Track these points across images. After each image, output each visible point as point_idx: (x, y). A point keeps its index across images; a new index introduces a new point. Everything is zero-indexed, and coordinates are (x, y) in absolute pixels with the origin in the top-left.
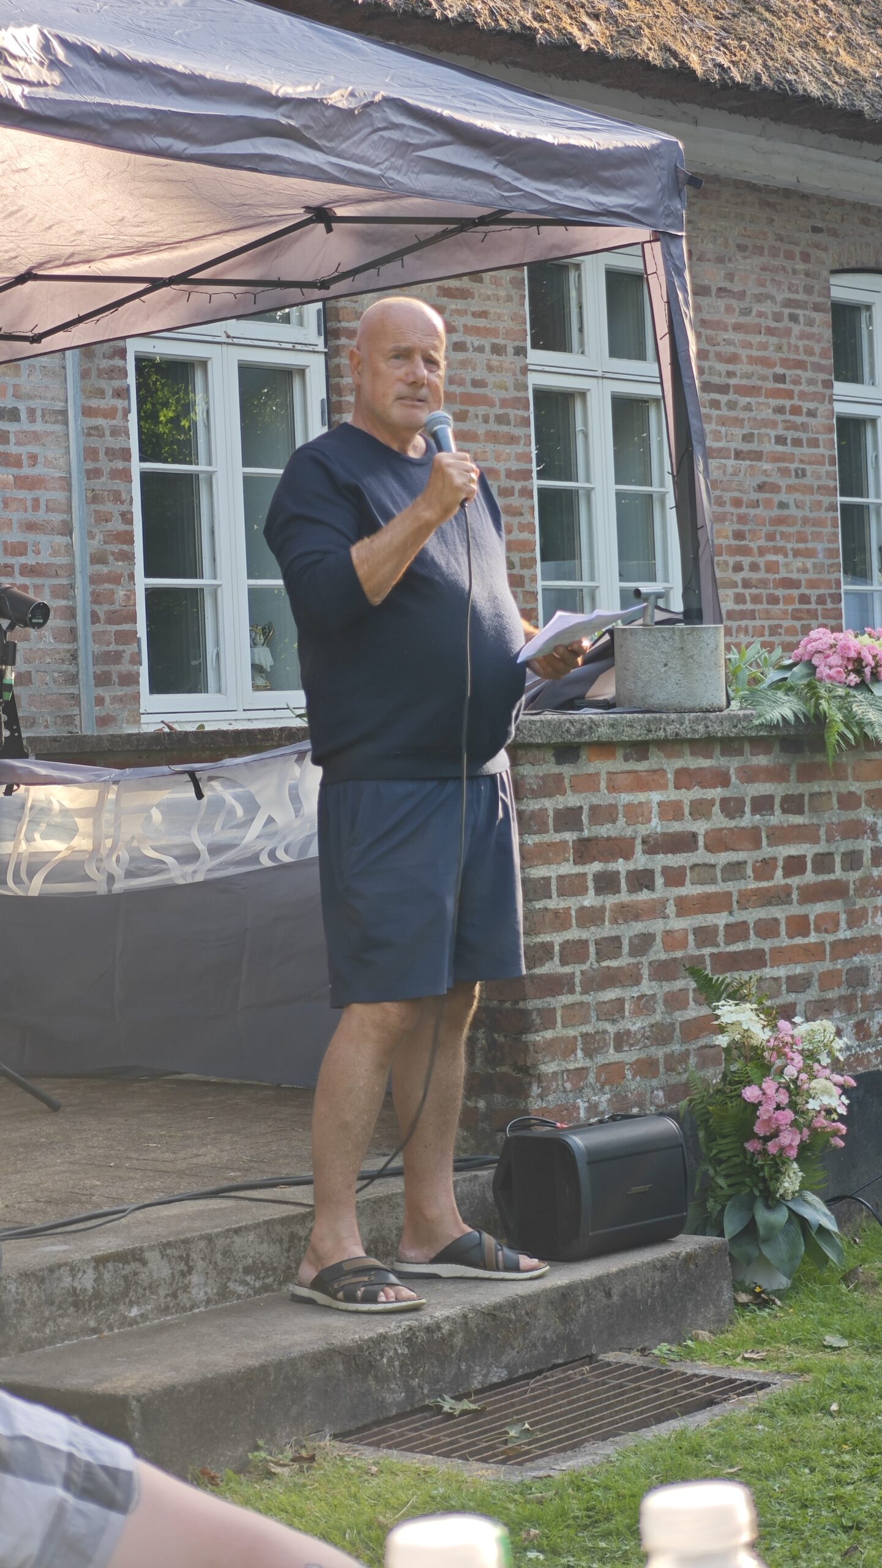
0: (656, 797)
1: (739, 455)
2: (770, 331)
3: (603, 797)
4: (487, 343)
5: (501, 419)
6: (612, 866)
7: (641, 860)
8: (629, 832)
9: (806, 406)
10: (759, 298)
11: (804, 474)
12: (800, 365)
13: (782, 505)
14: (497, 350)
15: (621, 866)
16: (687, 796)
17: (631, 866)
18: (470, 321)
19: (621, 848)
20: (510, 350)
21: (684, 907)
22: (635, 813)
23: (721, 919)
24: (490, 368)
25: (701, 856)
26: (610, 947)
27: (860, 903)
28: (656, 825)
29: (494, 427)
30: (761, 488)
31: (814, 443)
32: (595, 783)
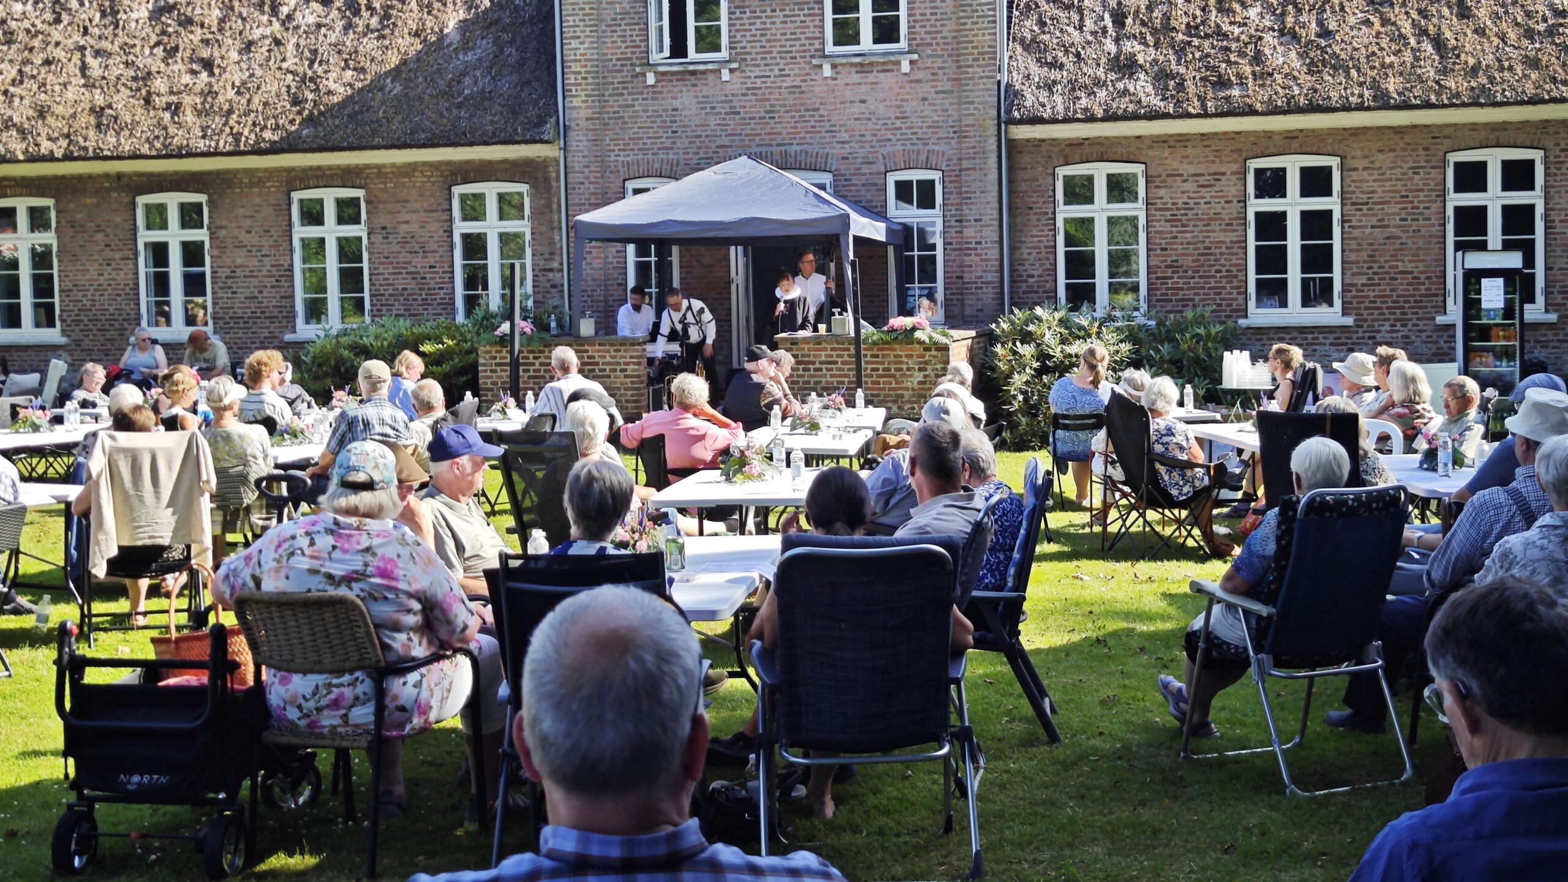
0: (823, 353)
1: (1372, 227)
2: (1398, 180)
3: (806, 352)
4: (1223, 201)
5: (1227, 225)
7: (817, 366)
9: (1422, 206)
10: (1391, 168)
11: (1419, 231)
12: (1421, 190)
13: (1402, 244)
14: (1227, 202)
15: (811, 367)
16: (834, 353)
18: (1213, 194)
19: (814, 363)
20: (1235, 201)
21: (832, 376)
22: (815, 356)
23: (846, 380)
24: (1223, 208)
25: (839, 365)
26: (809, 382)
27: (900, 379)
28: (823, 358)
29: (1224, 227)
30: (1388, 238)
31: (1430, 219)
32: (803, 349)
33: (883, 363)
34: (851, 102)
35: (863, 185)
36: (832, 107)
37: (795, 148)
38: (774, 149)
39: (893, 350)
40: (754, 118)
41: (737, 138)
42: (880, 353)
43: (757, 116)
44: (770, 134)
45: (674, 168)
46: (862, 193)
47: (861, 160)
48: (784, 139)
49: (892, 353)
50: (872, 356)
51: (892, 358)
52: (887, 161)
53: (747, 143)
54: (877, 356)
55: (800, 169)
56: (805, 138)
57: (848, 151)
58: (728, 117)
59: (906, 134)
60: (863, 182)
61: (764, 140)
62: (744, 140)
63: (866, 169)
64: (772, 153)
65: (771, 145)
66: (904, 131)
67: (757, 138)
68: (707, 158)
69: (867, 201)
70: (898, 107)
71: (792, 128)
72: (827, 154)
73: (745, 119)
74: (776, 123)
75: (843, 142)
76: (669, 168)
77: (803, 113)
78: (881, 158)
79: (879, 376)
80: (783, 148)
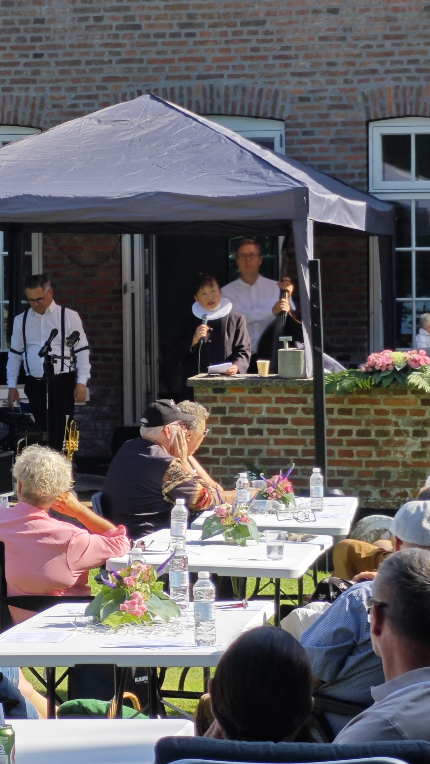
0: (265, 406)
3: (238, 404)
6: (241, 426)
7: (255, 425)
8: (250, 416)
15: (245, 427)
16: (282, 406)
17: (251, 427)
19: (249, 421)
21: (277, 442)
22: (251, 410)
23: (300, 448)
25: (289, 425)
26: (241, 452)
27: (385, 449)
28: (264, 414)
32: (233, 399)
33: (357, 423)
34: (316, 12)
35: (332, 141)
36: (286, 20)
37: (225, 82)
38: (194, 83)
39: (376, 402)
40: (163, 35)
41: (135, 66)
42: (354, 407)
43: (168, 31)
44: (186, 60)
45: (37, 112)
46: (331, 154)
47: (328, 102)
48: (209, 68)
49: (373, 408)
50: (342, 411)
51: (372, 416)
52: (370, 104)
53: (150, 73)
54: (349, 412)
55: (233, 115)
56: (242, 67)
57: (310, 87)
58: (121, 33)
59: (401, 62)
60: (332, 136)
61: (178, 69)
62: (146, 70)
63: (337, 116)
64: (189, 90)
65: (188, 78)
66: (396, 58)
67: (167, 67)
68: (89, 97)
69: (338, 167)
70: (389, 19)
71: (222, 50)
72: (277, 92)
73: (148, 36)
74: (196, 43)
75: (301, 74)
76: (28, 111)
77: (239, 28)
78: (360, 99)
79: (351, 443)
80: (206, 83)
